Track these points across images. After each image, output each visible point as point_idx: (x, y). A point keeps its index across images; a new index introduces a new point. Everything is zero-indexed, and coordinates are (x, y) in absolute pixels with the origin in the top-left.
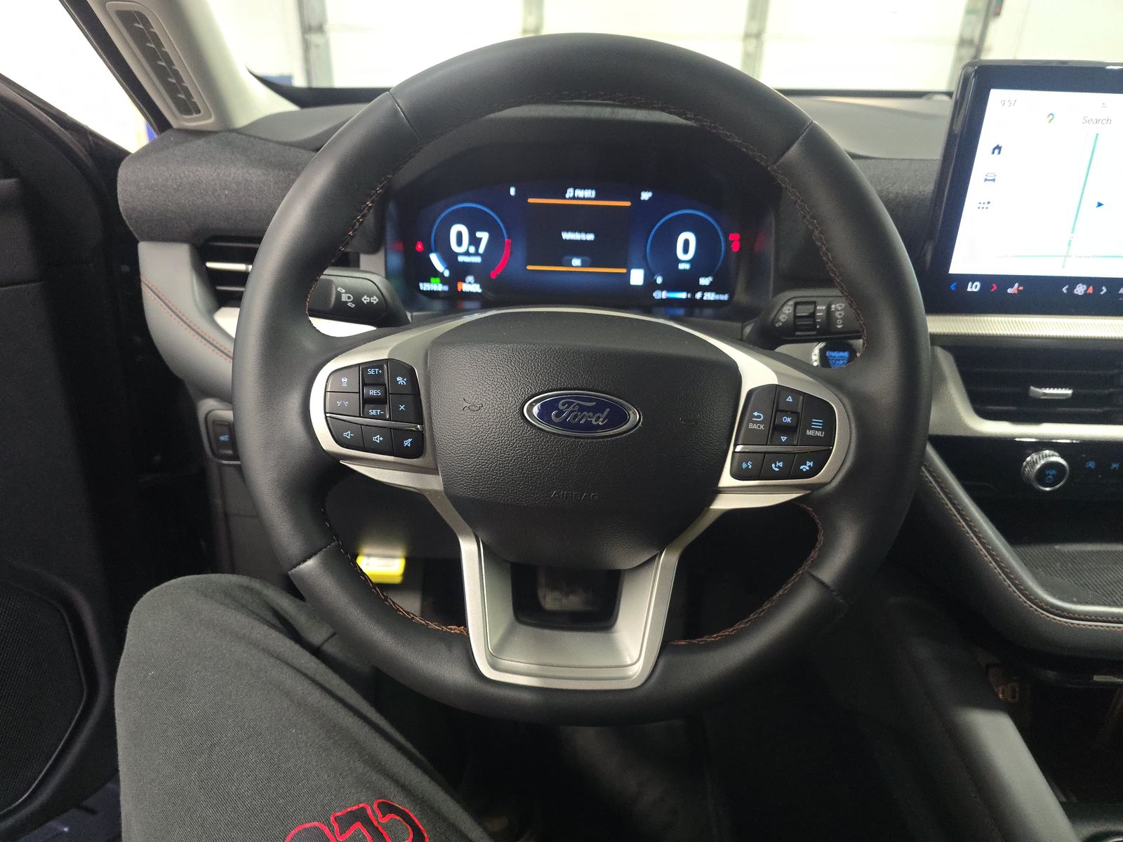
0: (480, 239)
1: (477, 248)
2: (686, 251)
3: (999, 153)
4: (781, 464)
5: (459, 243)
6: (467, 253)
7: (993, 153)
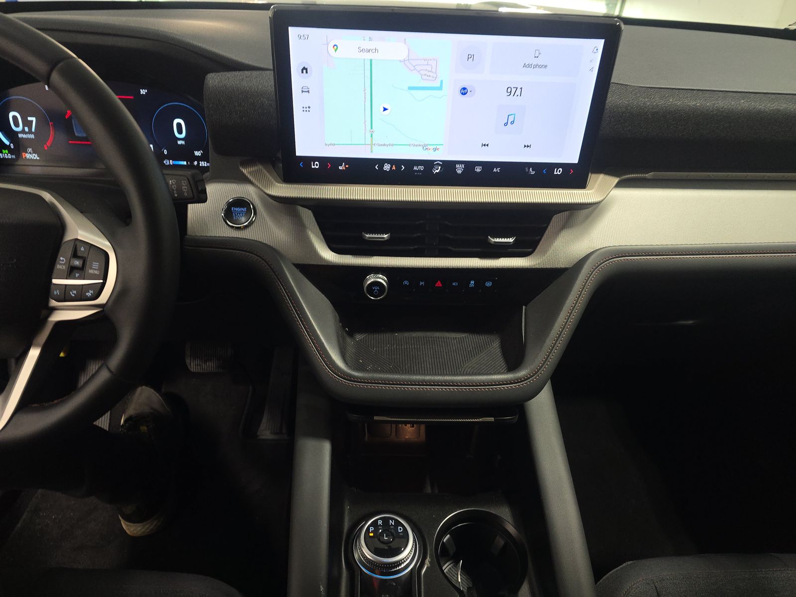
0: (32, 121)
1: (30, 128)
2: (180, 132)
3: (307, 72)
4: (75, 292)
5: (17, 125)
6: (23, 132)
7: (302, 72)
